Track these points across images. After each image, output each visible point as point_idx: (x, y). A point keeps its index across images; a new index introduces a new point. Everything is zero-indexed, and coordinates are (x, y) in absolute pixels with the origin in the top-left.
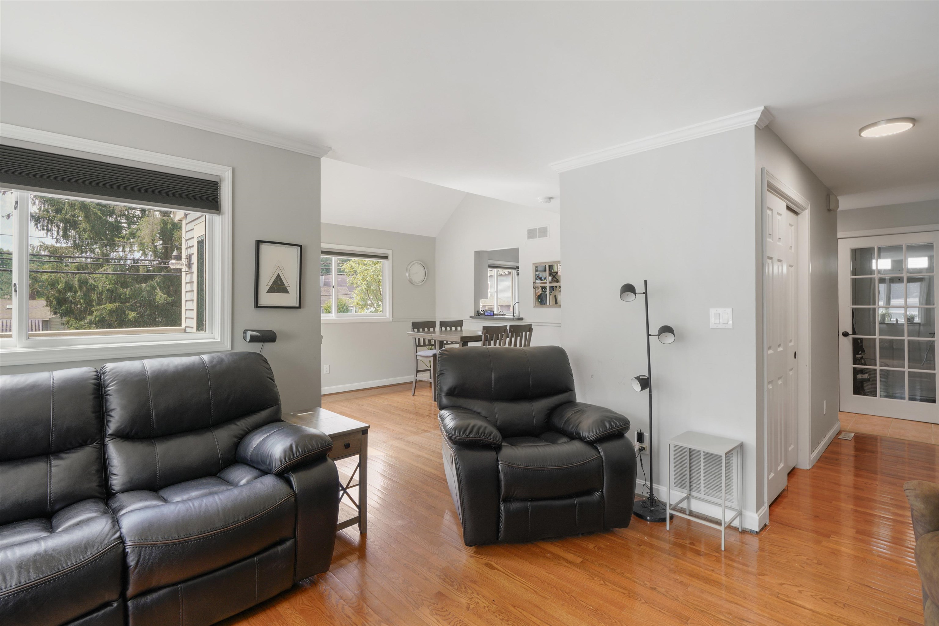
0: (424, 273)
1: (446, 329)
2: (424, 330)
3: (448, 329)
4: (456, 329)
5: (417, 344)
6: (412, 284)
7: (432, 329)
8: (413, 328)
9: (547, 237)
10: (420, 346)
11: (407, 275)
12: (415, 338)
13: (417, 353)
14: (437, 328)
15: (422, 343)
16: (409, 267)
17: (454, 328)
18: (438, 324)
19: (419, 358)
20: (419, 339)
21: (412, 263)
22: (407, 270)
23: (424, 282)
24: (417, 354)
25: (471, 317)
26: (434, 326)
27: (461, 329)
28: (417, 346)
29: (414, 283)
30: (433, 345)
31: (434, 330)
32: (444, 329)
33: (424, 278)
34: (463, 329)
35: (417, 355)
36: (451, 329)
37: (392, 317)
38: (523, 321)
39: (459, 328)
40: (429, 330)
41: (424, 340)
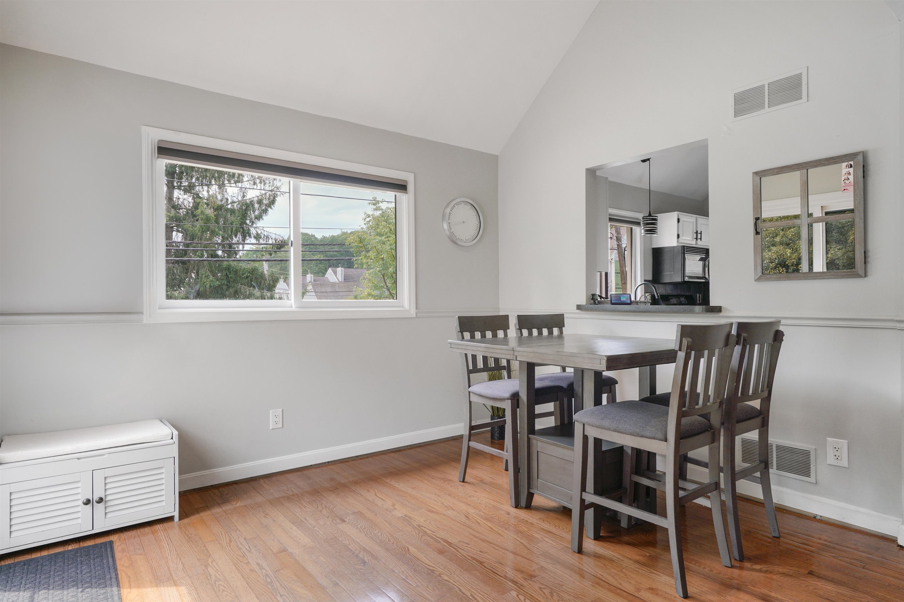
0: (478, 223)
1: (530, 334)
2: (483, 336)
3: (535, 332)
4: (551, 333)
5: (471, 368)
6: (455, 243)
7: (501, 334)
8: (462, 331)
9: (801, 98)
10: (475, 370)
11: (445, 226)
12: (466, 355)
13: (469, 386)
14: (512, 332)
15: (480, 365)
16: (448, 210)
17: (545, 331)
18: (513, 322)
19: (474, 398)
20: (474, 357)
21: (455, 202)
22: (444, 215)
23: (477, 242)
24: (471, 389)
25: (579, 307)
26: (505, 327)
27: (561, 332)
28: (470, 372)
29: (460, 243)
30: (504, 368)
31: (506, 335)
32: (525, 332)
33: (477, 232)
34: (564, 333)
35: (469, 392)
36: (540, 333)
37: (417, 308)
38: (721, 314)
39: (556, 331)
40: (495, 335)
41: (485, 358)
